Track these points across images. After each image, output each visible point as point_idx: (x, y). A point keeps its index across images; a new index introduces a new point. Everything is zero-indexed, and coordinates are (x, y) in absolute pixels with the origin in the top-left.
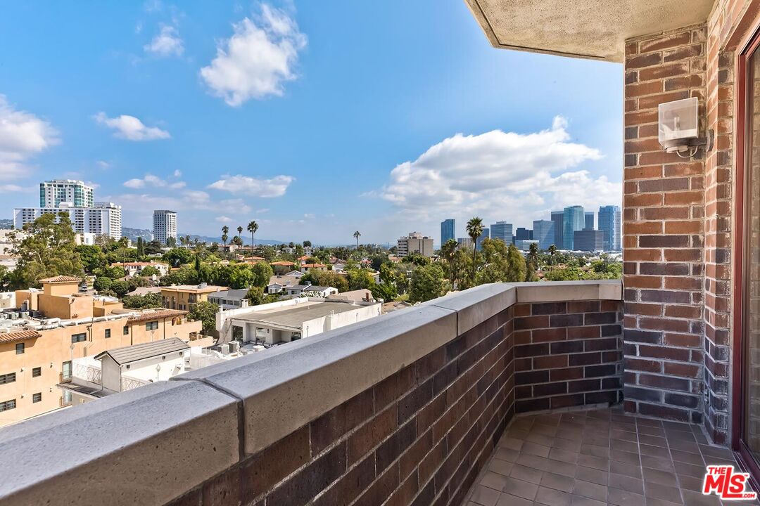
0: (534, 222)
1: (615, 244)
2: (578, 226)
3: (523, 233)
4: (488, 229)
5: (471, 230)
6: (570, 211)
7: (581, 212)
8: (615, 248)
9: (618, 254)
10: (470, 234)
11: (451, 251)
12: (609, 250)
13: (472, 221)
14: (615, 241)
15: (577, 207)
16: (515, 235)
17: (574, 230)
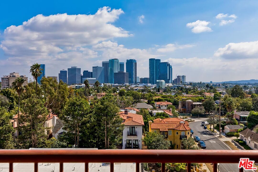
0: (93, 67)
1: (134, 80)
2: (116, 70)
3: (87, 74)
4: (66, 71)
5: (33, 72)
6: (112, 61)
7: (118, 62)
8: (134, 82)
9: (135, 86)
10: (32, 74)
11: (20, 85)
12: (131, 83)
13: (34, 66)
14: (134, 78)
15: (115, 59)
16: (82, 75)
17: (114, 72)
